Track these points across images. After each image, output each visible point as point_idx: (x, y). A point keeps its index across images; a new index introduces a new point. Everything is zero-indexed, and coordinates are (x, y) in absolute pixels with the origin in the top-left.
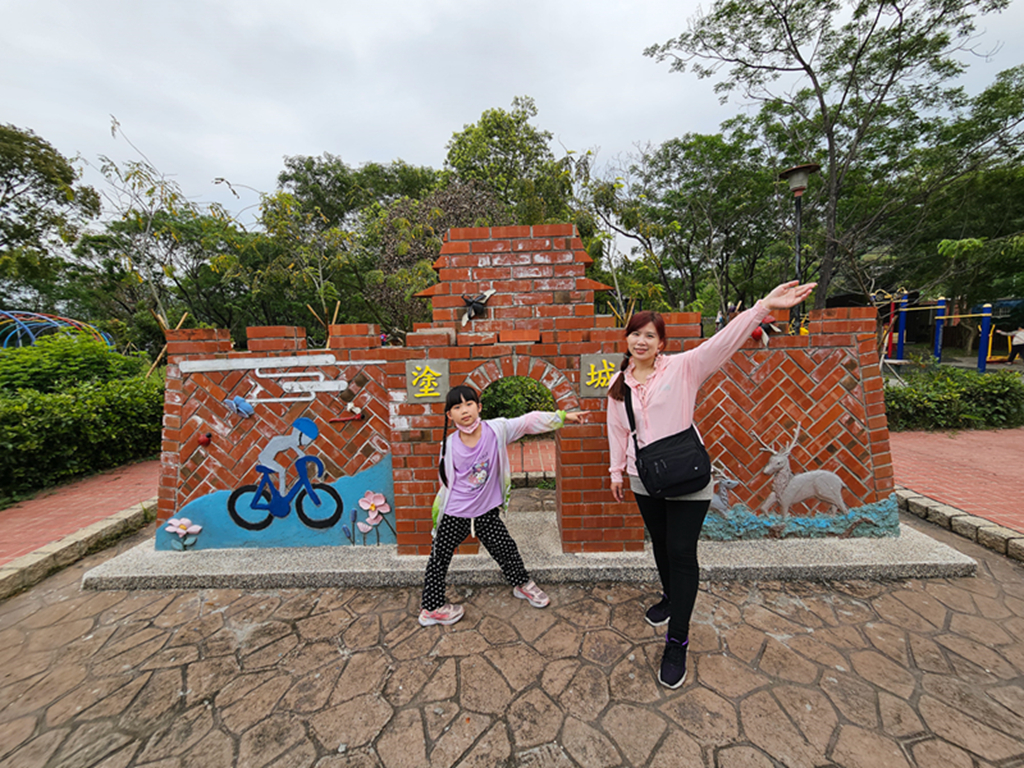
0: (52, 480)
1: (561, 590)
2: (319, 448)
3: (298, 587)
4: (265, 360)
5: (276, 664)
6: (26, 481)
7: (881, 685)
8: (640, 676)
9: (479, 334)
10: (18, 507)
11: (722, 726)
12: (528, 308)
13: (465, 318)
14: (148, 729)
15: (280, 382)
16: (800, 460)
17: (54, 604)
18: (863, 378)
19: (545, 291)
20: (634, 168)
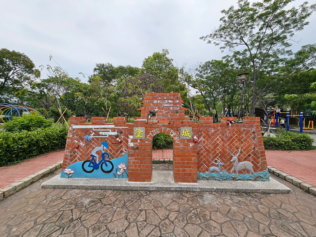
0: (28, 157)
1: (174, 193)
2: (108, 150)
3: (100, 189)
4: (96, 126)
5: (96, 210)
6: (22, 157)
7: (260, 222)
8: (195, 217)
9: (153, 121)
10: (20, 164)
11: (217, 230)
12: (167, 114)
13: (150, 116)
14: (64, 226)
15: (99, 132)
16: (241, 158)
17: (34, 192)
18: (257, 136)
19: (171, 110)
20: (197, 69)
